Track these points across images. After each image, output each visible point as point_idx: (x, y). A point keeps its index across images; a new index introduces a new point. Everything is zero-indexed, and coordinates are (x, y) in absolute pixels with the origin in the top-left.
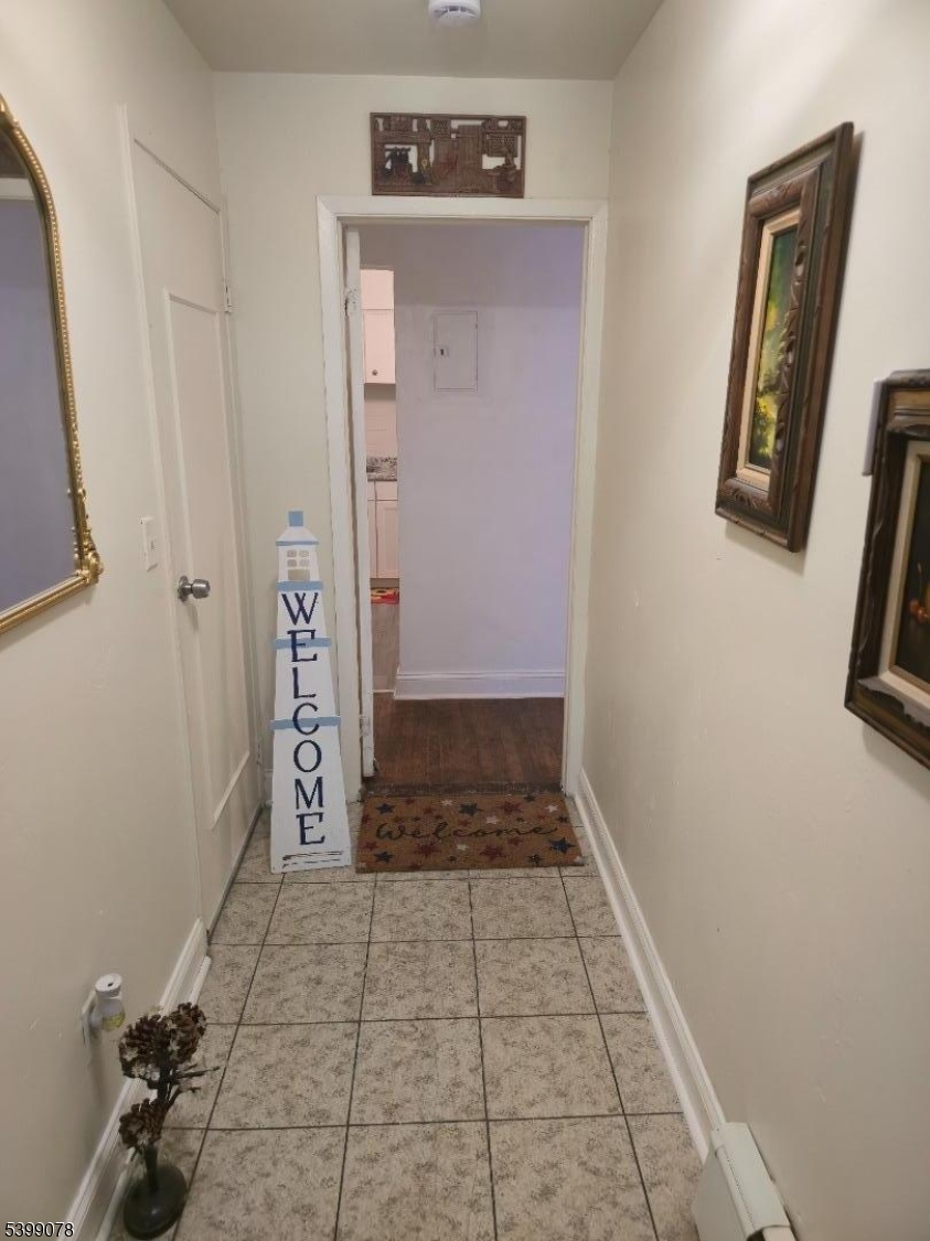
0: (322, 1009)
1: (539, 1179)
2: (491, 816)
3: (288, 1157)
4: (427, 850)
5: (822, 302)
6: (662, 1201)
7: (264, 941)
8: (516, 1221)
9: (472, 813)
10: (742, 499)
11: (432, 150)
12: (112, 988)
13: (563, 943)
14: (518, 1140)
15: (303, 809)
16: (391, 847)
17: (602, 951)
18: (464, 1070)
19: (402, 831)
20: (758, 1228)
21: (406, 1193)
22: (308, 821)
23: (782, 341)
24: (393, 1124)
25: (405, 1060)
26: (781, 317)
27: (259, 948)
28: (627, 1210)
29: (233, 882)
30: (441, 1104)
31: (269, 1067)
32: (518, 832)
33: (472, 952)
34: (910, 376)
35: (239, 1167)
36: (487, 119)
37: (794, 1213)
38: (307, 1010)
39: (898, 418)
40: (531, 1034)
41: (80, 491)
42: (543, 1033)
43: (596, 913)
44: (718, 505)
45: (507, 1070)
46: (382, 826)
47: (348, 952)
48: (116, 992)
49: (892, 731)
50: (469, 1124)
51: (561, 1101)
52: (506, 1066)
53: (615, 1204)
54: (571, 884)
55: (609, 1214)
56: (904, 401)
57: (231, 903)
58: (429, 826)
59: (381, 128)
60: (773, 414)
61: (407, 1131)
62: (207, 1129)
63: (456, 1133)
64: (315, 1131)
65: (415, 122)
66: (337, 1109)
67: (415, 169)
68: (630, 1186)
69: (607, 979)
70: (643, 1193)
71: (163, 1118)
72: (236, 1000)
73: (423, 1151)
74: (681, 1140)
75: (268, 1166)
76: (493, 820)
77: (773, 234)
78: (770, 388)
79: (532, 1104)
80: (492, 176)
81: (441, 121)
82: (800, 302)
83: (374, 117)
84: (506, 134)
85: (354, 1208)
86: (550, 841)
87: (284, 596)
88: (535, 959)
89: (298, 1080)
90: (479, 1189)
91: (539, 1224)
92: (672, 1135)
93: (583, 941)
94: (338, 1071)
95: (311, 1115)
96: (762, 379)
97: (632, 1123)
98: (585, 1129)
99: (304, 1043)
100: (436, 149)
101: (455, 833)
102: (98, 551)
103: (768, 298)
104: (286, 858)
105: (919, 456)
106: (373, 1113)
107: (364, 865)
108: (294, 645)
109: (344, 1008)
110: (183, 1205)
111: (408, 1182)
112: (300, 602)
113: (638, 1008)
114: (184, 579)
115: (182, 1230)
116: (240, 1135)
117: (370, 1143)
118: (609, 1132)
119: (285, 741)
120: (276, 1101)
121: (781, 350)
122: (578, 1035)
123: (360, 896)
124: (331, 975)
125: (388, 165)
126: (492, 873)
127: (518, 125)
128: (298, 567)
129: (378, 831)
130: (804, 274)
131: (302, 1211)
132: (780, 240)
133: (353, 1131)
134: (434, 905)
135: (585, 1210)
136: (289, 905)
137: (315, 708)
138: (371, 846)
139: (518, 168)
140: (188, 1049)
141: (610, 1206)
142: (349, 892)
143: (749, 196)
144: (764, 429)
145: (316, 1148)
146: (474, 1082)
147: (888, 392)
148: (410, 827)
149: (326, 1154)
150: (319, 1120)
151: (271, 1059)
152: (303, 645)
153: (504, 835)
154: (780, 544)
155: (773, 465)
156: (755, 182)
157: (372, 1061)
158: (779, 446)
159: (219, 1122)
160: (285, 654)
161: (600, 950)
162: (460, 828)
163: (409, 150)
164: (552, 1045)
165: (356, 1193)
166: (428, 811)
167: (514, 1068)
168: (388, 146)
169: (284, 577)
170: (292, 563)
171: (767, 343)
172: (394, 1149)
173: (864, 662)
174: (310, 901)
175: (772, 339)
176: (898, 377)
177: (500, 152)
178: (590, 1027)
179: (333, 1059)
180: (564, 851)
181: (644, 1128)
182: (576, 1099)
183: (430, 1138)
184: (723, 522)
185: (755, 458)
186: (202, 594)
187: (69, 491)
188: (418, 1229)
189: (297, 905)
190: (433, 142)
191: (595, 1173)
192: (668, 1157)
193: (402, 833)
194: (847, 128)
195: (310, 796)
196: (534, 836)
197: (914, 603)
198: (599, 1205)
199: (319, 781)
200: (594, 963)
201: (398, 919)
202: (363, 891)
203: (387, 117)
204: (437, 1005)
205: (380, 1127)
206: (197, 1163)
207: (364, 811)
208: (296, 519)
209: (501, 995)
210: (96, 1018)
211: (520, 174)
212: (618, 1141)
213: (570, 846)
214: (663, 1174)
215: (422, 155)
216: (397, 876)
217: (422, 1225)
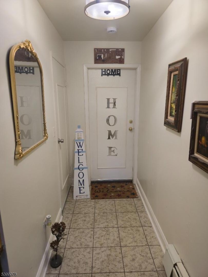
0: (86, 226)
1: (132, 257)
2: (118, 188)
3: (82, 253)
4: (105, 195)
5: (182, 88)
6: (157, 262)
7: (73, 213)
8: (128, 265)
9: (114, 188)
10: (169, 123)
11: (106, 55)
12: (49, 217)
13: (134, 213)
14: (127, 250)
15: (80, 186)
16: (98, 194)
17: (142, 215)
18: (116, 237)
19: (100, 191)
20: (176, 263)
21: (105, 260)
22: (81, 189)
23: (176, 94)
24: (102, 247)
25: (103, 235)
26: (175, 90)
27: (72, 214)
28: (150, 263)
29: (66, 201)
30: (112, 244)
31: (76, 237)
32: (124, 191)
33: (116, 215)
34: (197, 102)
35: (72, 255)
36: (117, 49)
37: (182, 260)
38: (83, 226)
39: (196, 109)
40: (129, 230)
41: (45, 122)
42: (131, 230)
43: (141, 207)
44: (164, 124)
45: (124, 237)
46: (96, 190)
47: (91, 215)
48: (50, 218)
49: (197, 164)
50: (117, 247)
51: (135, 243)
52: (124, 236)
53: (147, 262)
54: (136, 202)
55: (146, 263)
56: (197, 106)
57: (66, 205)
58: (105, 190)
59: (96, 51)
60: (174, 107)
61: (105, 248)
62: (65, 248)
63: (115, 249)
64: (87, 248)
65: (103, 50)
66: (91, 244)
67: (103, 59)
68: (150, 259)
69: (144, 220)
70: (153, 260)
71: (58, 244)
72: (69, 224)
73: (108, 252)
74: (160, 250)
75: (78, 255)
76: (118, 189)
77: (173, 75)
78: (174, 103)
79: (130, 243)
80: (118, 60)
81: (108, 50)
82: (179, 88)
83: (95, 49)
84: (121, 52)
85: (96, 262)
86: (131, 193)
87: (77, 142)
88: (129, 216)
89: (82, 239)
90: (120, 259)
91: (132, 265)
92: (158, 249)
93: (138, 213)
94: (90, 237)
95: (85, 245)
96: (172, 101)
97: (150, 247)
98: (141, 248)
99: (83, 232)
100: (107, 55)
101: (111, 191)
102: (48, 133)
103: (173, 86)
104: (77, 196)
105: (200, 116)
106: (98, 245)
107: (92, 198)
108: (79, 152)
109: (90, 225)
110: (62, 262)
111: (106, 258)
112: (80, 144)
113: (150, 225)
114: (59, 139)
115: (62, 267)
116: (72, 249)
117: (98, 251)
118: (145, 249)
119: (76, 172)
120: (78, 243)
121: (176, 96)
122: (139, 231)
123: (92, 204)
124: (87, 219)
125: (97, 58)
126: (119, 199)
127: (123, 50)
128: (79, 137)
129: (95, 191)
130: (179, 83)
131: (85, 263)
132: (175, 76)
133: (94, 248)
134: (108, 206)
135: (141, 263)
136: (78, 206)
137: (83, 165)
138: (94, 194)
139: (123, 58)
140: (63, 230)
141: (146, 262)
142: (90, 203)
143: (169, 68)
144: (173, 110)
145: (87, 252)
146: (118, 239)
147: (194, 105)
148: (102, 190)
149: (89, 253)
150: (87, 247)
151: (77, 235)
152: (80, 152)
153: (121, 192)
154: (176, 131)
155: (175, 117)
156: (170, 65)
157: (97, 236)
158: (176, 113)
159: (67, 247)
160: (76, 154)
161: (142, 214)
162: (112, 190)
163: (102, 55)
164: (133, 233)
165: (96, 260)
166: (105, 187)
167: (126, 237)
168: (97, 54)
169: (76, 139)
170: (78, 136)
171: (173, 94)
172: (102, 252)
173: (192, 152)
174: (82, 205)
175: (174, 94)
176: (196, 102)
177: (119, 55)
178: (141, 229)
179: (89, 235)
180: (134, 195)
181: (152, 248)
182: (138, 243)
183: (110, 250)
184: (165, 127)
185: (171, 115)
186: (62, 142)
187: (43, 122)
188: (108, 266)
189: (79, 206)
190: (106, 54)
191: (143, 256)
192: (157, 253)
193: (100, 192)
194: (186, 58)
195: (82, 183)
196: (127, 192)
197: (200, 141)
198: (144, 262)
199: (83, 180)
200: (141, 217)
201: (100, 208)
202: (93, 203)
203: (97, 49)
204: (109, 225)
205: (99, 248)
206: (64, 254)
207: (92, 187)
208: (79, 127)
209: (122, 223)
210: (46, 223)
211: (123, 59)
212: (147, 250)
213: (135, 194)
214: (156, 256)
215: (104, 56)
216: (99, 200)
217: (109, 266)
